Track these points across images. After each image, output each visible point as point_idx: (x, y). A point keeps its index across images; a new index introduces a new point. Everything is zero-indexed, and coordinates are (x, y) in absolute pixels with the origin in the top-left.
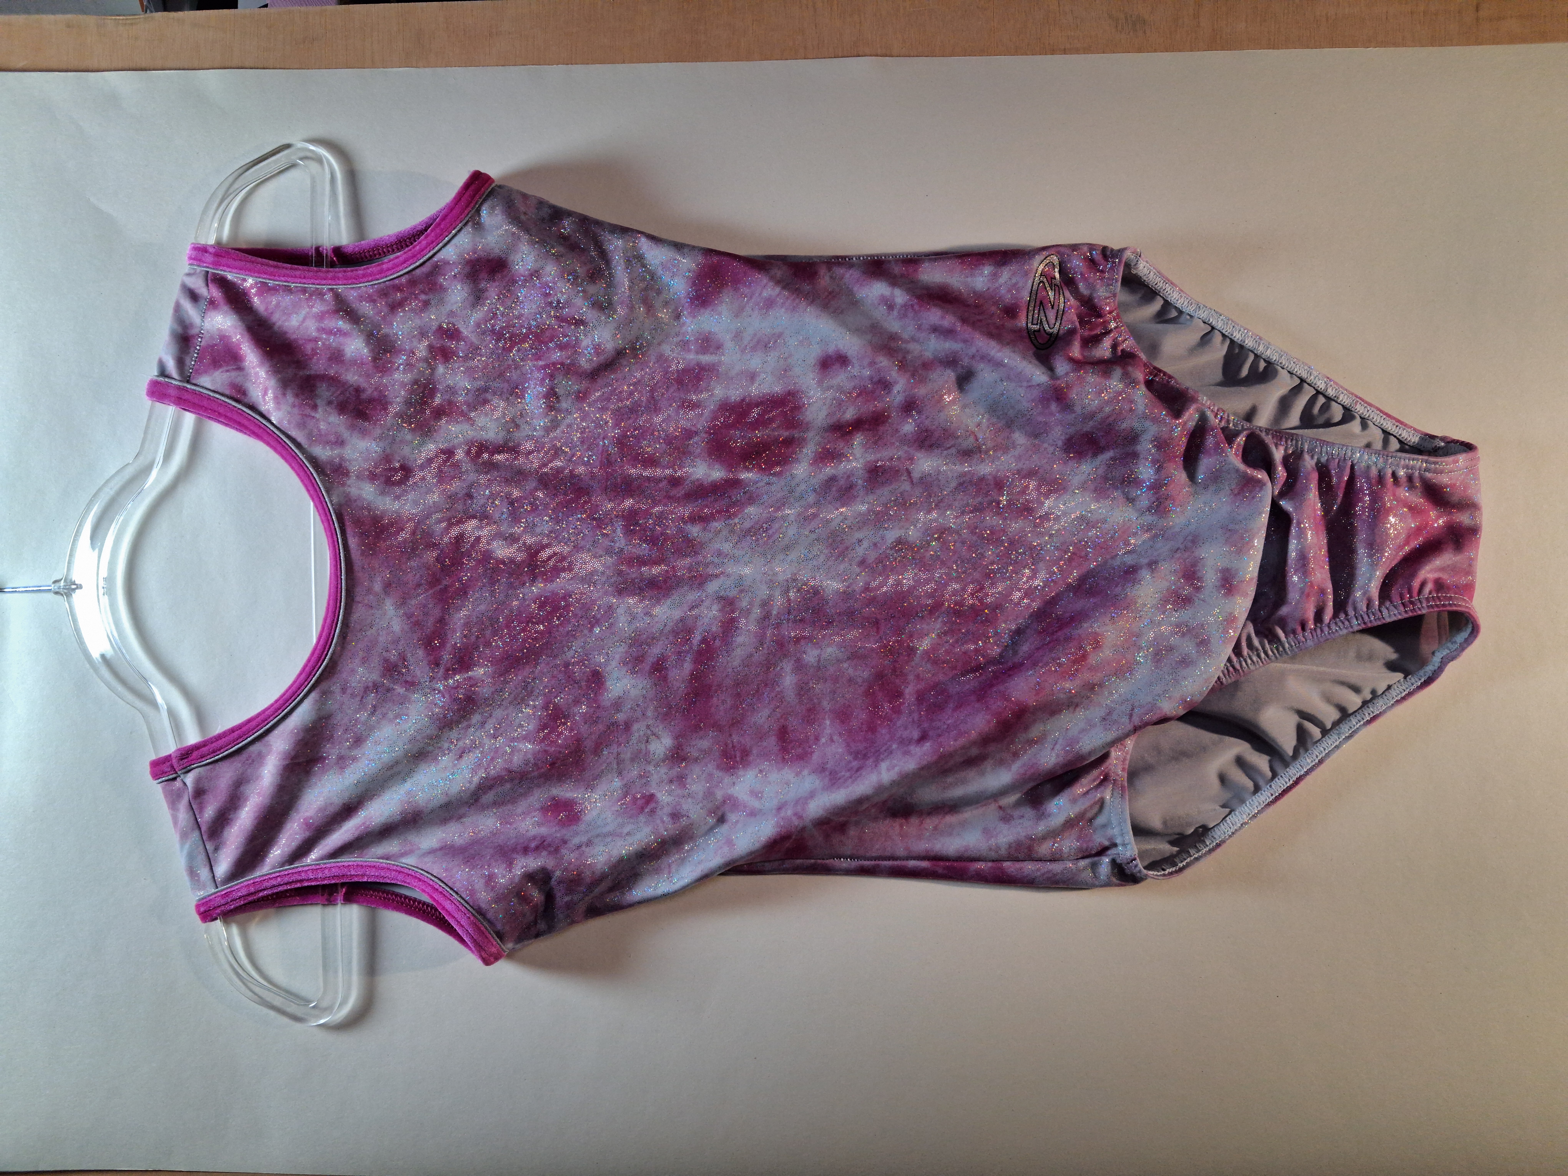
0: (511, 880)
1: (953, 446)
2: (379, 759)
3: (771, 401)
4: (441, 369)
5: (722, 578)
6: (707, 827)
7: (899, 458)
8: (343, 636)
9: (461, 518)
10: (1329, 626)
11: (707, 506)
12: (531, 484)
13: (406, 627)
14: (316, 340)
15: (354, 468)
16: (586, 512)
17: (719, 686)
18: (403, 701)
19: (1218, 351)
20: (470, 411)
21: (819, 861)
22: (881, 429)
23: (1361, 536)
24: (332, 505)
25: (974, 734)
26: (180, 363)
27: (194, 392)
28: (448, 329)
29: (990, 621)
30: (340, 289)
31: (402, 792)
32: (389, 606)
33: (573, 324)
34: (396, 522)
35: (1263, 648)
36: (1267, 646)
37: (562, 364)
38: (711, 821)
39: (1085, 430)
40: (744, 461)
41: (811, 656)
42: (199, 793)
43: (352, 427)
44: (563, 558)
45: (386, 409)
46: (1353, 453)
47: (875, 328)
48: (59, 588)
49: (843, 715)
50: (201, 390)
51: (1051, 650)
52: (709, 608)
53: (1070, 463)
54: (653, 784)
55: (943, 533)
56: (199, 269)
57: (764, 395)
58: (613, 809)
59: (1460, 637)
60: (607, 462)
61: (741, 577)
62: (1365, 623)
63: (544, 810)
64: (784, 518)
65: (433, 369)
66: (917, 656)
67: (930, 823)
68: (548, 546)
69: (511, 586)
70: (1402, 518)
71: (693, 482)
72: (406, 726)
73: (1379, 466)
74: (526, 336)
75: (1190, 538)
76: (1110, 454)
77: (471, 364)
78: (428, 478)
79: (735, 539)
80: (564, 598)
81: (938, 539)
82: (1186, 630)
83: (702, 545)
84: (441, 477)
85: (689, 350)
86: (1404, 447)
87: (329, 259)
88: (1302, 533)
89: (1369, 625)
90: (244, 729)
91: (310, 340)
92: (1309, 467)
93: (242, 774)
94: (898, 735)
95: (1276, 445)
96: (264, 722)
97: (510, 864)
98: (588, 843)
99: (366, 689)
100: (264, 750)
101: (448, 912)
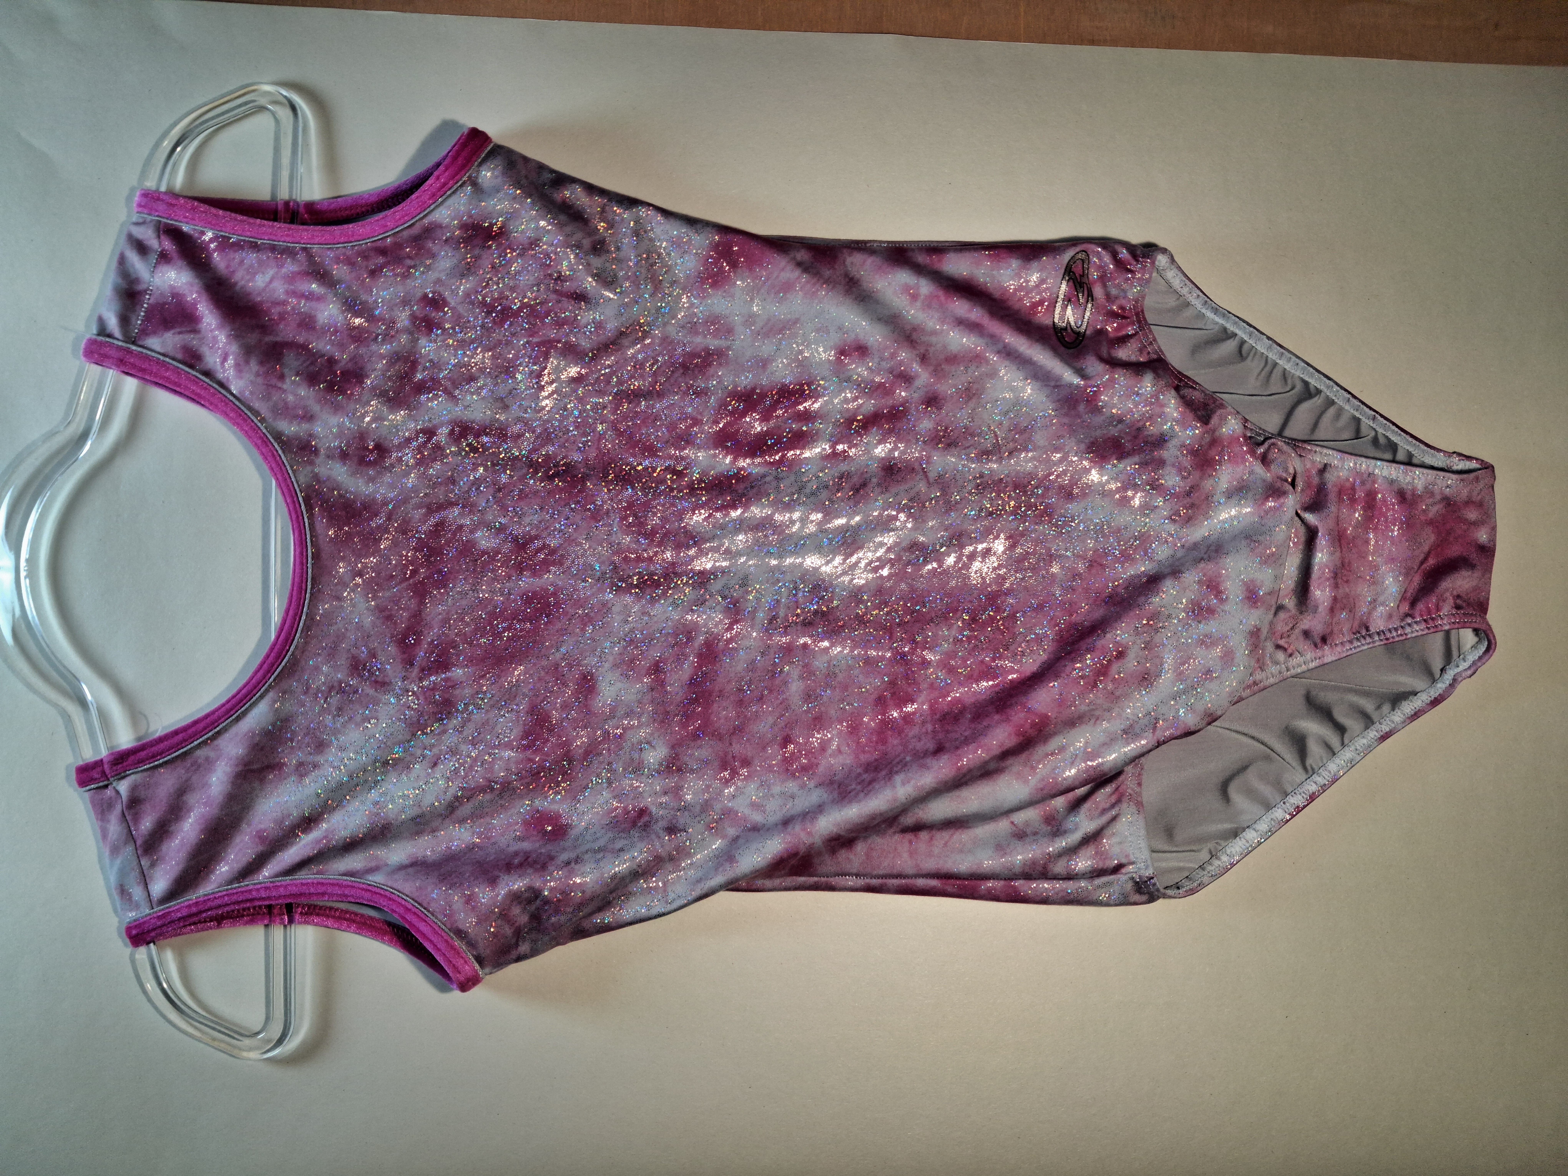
0: (495, 902)
1: (971, 445)
2: (345, 766)
3: (784, 391)
8: (307, 630)
9: (442, 505)
10: (1351, 641)
13: (378, 622)
14: (284, 303)
15: (323, 446)
16: (579, 502)
17: (721, 691)
18: (372, 703)
20: (454, 388)
21: (824, 879)
22: (899, 424)
24: (300, 487)
25: (995, 748)
26: (124, 321)
27: (139, 355)
28: (434, 298)
30: (315, 248)
31: (368, 802)
32: (359, 599)
33: (573, 299)
34: (370, 506)
37: (560, 342)
39: (1111, 433)
41: (820, 661)
42: (135, 802)
43: (323, 400)
44: (553, 552)
45: (362, 381)
47: (895, 320)
50: (149, 353)
51: (1073, 661)
52: (712, 608)
54: (647, 796)
55: (959, 536)
56: (149, 218)
57: (776, 385)
58: (606, 823)
62: (1387, 639)
63: (528, 823)
65: (415, 341)
67: (940, 839)
68: (537, 537)
72: (374, 731)
73: (1401, 481)
74: (520, 309)
75: (1214, 547)
76: (1136, 459)
77: (456, 337)
78: (406, 459)
80: (554, 594)
81: (954, 542)
82: (1210, 643)
84: (420, 459)
85: (697, 334)
87: (301, 215)
90: (190, 731)
91: (278, 304)
93: (187, 781)
94: (911, 747)
95: (1300, 456)
96: (214, 724)
97: (493, 882)
98: (577, 860)
99: (331, 688)
100: (212, 754)
101: (424, 935)
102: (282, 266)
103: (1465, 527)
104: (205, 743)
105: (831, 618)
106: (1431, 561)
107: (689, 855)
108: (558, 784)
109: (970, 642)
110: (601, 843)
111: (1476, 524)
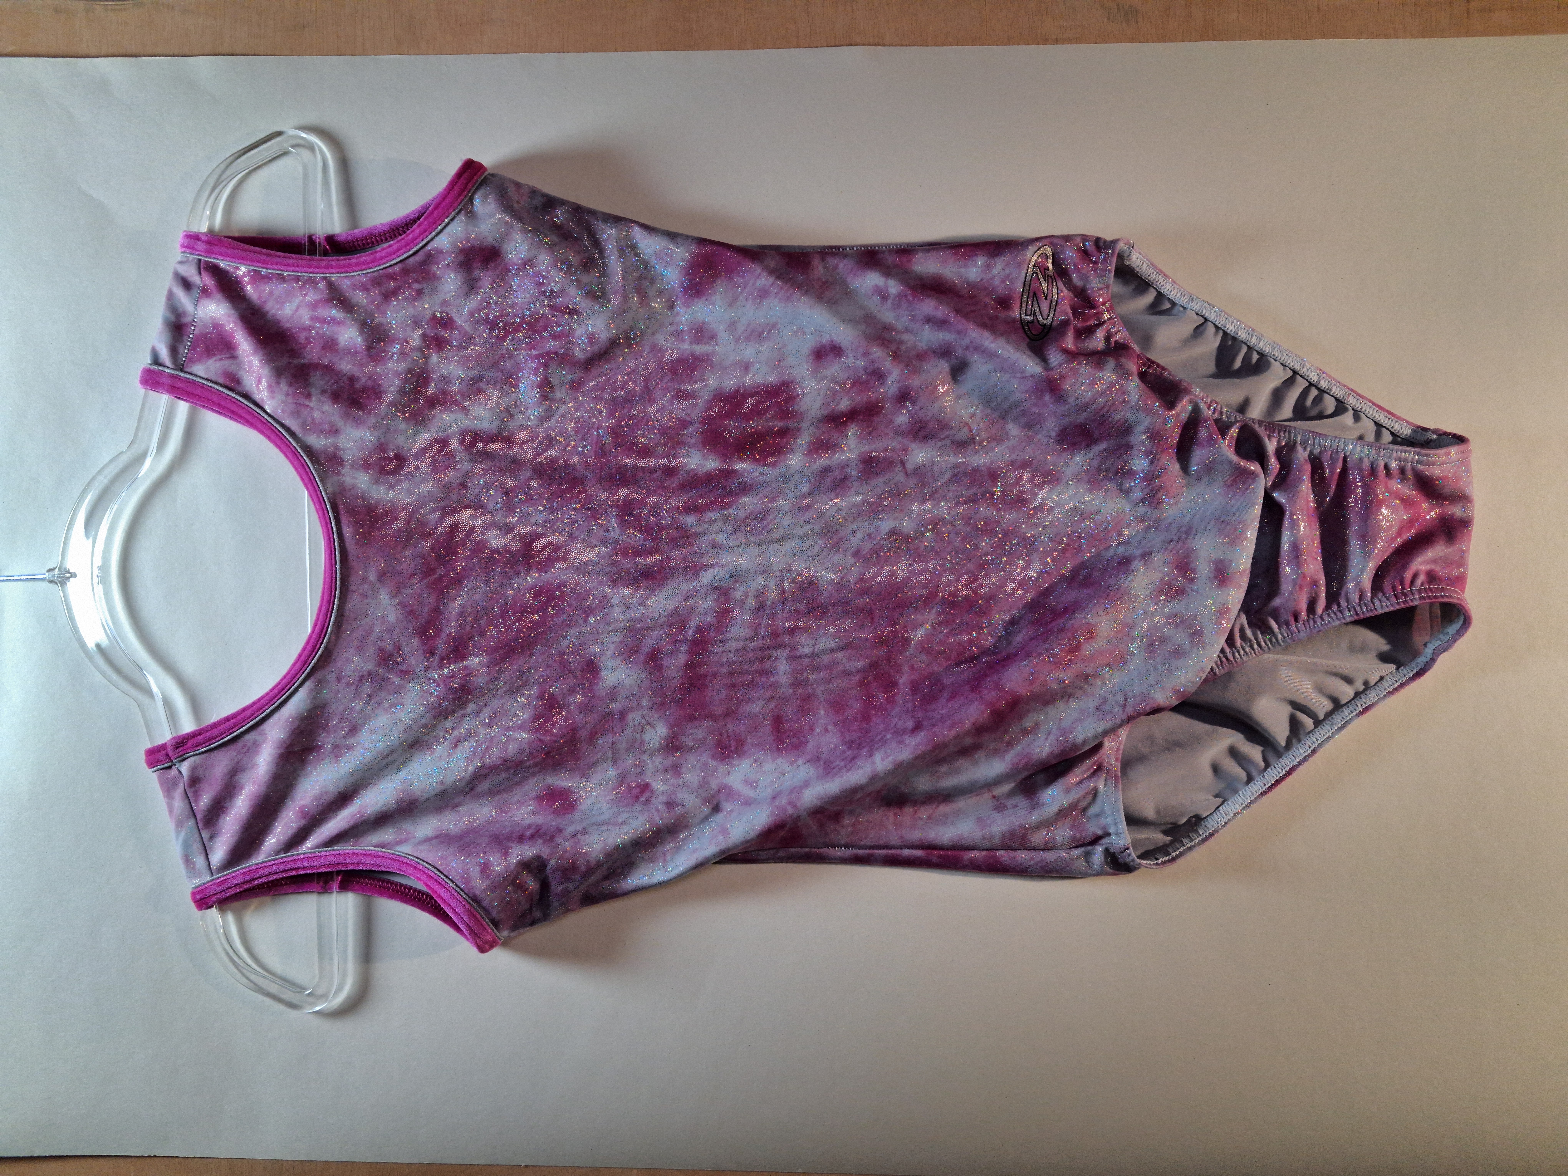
0: (507, 868)
1: (947, 437)
2: (375, 747)
3: (766, 392)
4: (435, 358)
5: (717, 568)
6: (702, 816)
7: (893, 449)
8: (338, 625)
9: (456, 508)
10: (1321, 617)
11: (701, 497)
12: (525, 474)
13: (401, 616)
14: (309, 329)
15: (348, 457)
16: (580, 501)
17: (714, 675)
18: (398, 690)
19: (1211, 343)
20: (464, 400)
21: (814, 850)
22: (876, 419)
23: (1354, 527)
24: (327, 494)
25: (968, 724)
26: (174, 351)
27: (187, 381)
28: (442, 318)
29: (984, 612)
30: (334, 277)
31: (397, 781)
32: (384, 596)
33: (566, 313)
34: (391, 512)
35: (1256, 639)
36: (1260, 637)
37: (556, 353)
38: (706, 810)
39: (1078, 421)
40: (739, 451)
41: (805, 646)
42: (195, 781)
43: (346, 416)
44: (558, 548)
45: (380, 398)
46: (1345, 445)
47: (869, 319)
48: (54, 576)
49: (837, 705)
50: (195, 378)
51: (1044, 641)
52: (704, 598)
53: (1064, 454)
54: (649, 773)
55: (937, 524)
56: (191, 257)
57: (758, 386)
58: (608, 798)
59: (1452, 629)
60: (602, 452)
61: (736, 568)
62: (1357, 614)
63: (539, 798)
64: (779, 509)
65: (427, 358)
66: (912, 646)
67: (924, 812)
68: (543, 535)
69: (505, 575)
70: (1394, 509)
71: (688, 473)
72: (400, 715)
73: (1371, 458)
74: (520, 325)
75: (1183, 529)
76: (1103, 445)
77: (465, 353)
78: (423, 466)
79: (729, 529)
80: (559, 588)
81: (932, 530)
82: (1178, 621)
83: (697, 535)
84: (435, 466)
85: (683, 341)
86: (1397, 439)
87: (322, 248)
88: (1294, 524)
89: (1362, 616)
90: (239, 718)
91: (304, 329)
92: (1302, 459)
94: (892, 725)
95: (1269, 437)
96: (260, 711)
97: (506, 851)
98: (584, 832)
99: (362, 678)
100: (259, 739)
101: (443, 899)
102: (306, 295)
104: (252, 728)
107: (687, 827)
110: (606, 816)
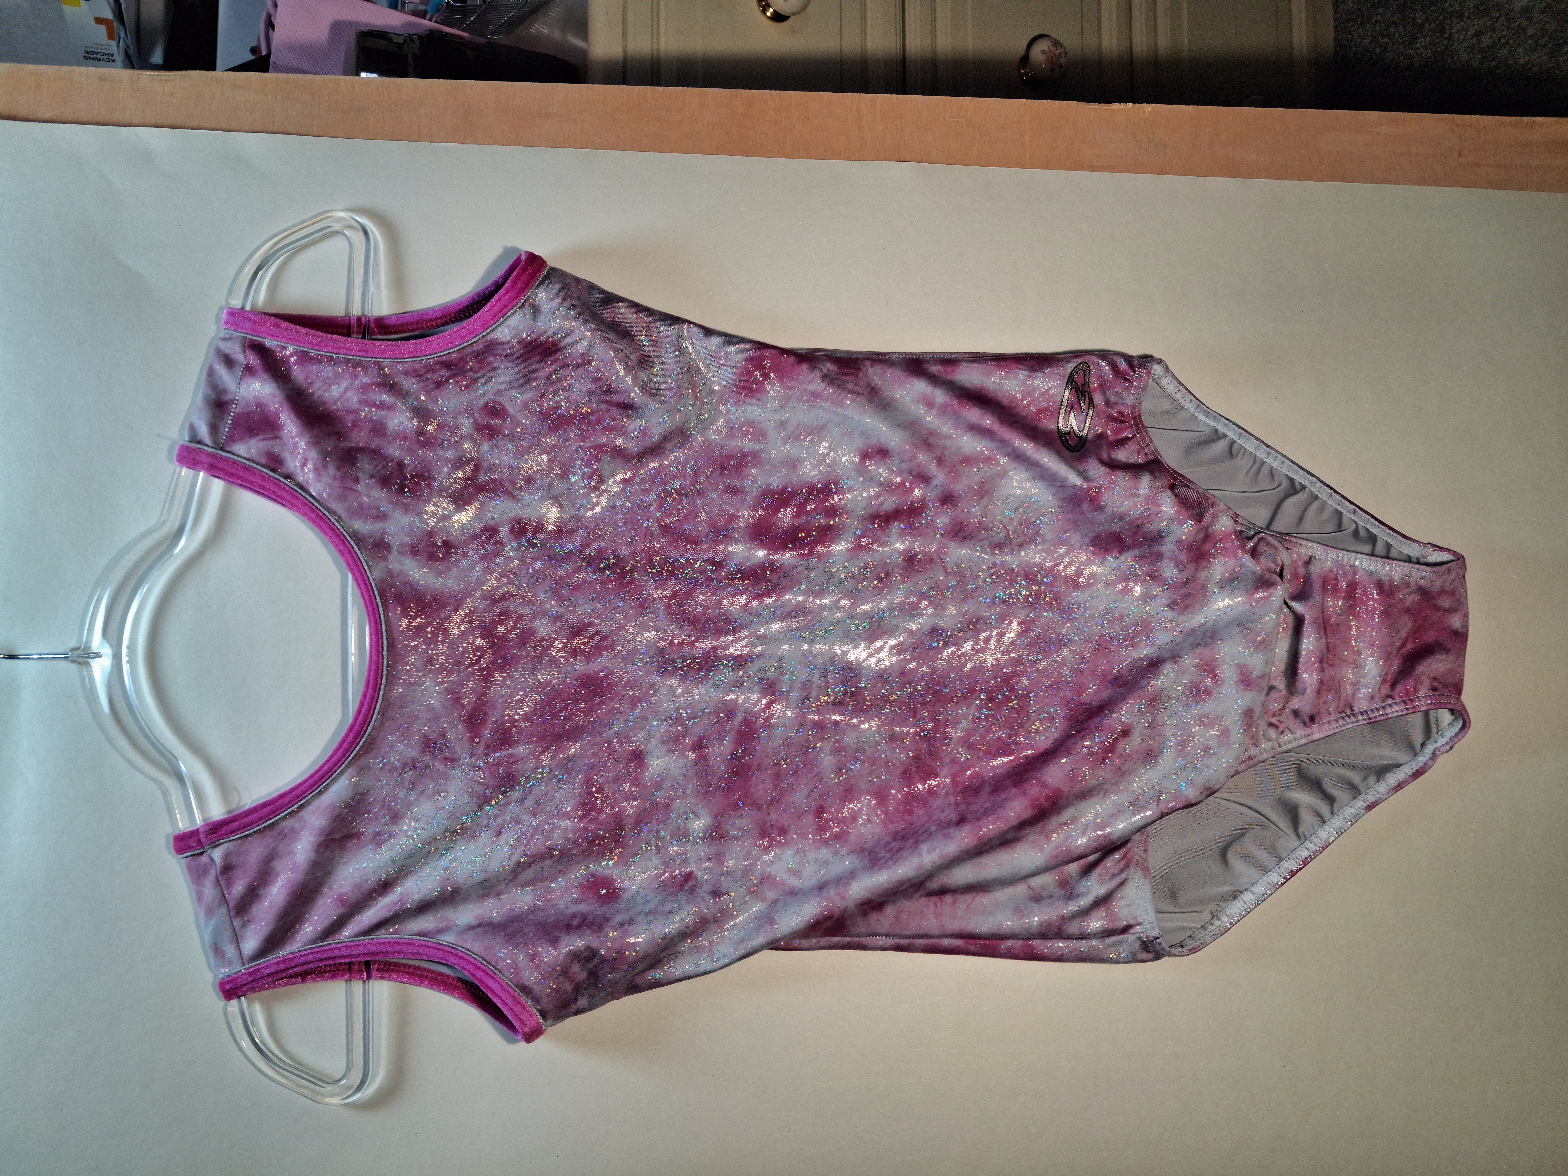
0: (557, 959)
1: (985, 538)
2: (418, 836)
3: (812, 489)
4: (487, 447)
8: (384, 713)
13: (445, 703)
14: (357, 412)
15: (395, 543)
17: (759, 766)
18: (442, 777)
20: (514, 489)
21: (857, 939)
22: (917, 520)
23: (1365, 637)
24: (375, 582)
26: (214, 429)
27: (228, 460)
28: (495, 408)
30: (386, 362)
31: (440, 868)
32: (430, 683)
33: (621, 408)
34: (439, 598)
37: (608, 446)
39: (1113, 529)
40: (782, 544)
41: (850, 738)
42: (228, 869)
43: (395, 502)
44: (606, 637)
45: (430, 483)
47: (914, 425)
48: (76, 656)
49: (879, 796)
50: (236, 458)
53: (1096, 556)
54: (692, 861)
56: (235, 335)
57: (806, 484)
58: (652, 886)
62: (1370, 719)
63: (582, 887)
65: (479, 446)
66: (952, 742)
67: (963, 902)
71: (736, 565)
72: (444, 803)
74: (574, 417)
75: (1209, 634)
76: (1135, 552)
77: (516, 442)
78: (471, 555)
80: (606, 677)
83: (743, 627)
84: (484, 554)
85: (733, 437)
87: (371, 330)
90: (277, 804)
91: (351, 412)
93: (274, 849)
94: (935, 817)
96: (299, 797)
97: (554, 942)
98: (631, 921)
99: (405, 765)
100: (297, 825)
101: (492, 991)
102: (356, 378)
103: (1440, 614)
104: (290, 814)
105: (859, 697)
106: (1409, 646)
107: (733, 917)
108: (611, 851)
109: (988, 720)
110: (652, 905)
111: (1450, 611)
